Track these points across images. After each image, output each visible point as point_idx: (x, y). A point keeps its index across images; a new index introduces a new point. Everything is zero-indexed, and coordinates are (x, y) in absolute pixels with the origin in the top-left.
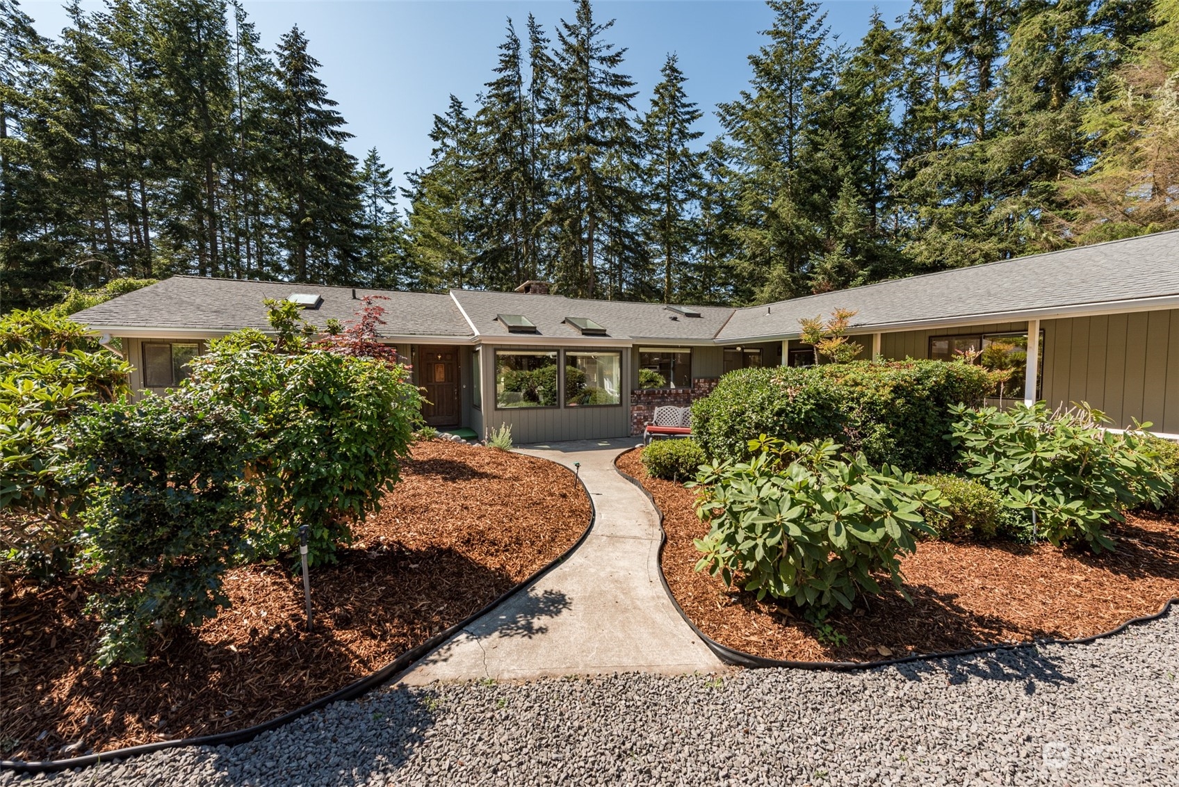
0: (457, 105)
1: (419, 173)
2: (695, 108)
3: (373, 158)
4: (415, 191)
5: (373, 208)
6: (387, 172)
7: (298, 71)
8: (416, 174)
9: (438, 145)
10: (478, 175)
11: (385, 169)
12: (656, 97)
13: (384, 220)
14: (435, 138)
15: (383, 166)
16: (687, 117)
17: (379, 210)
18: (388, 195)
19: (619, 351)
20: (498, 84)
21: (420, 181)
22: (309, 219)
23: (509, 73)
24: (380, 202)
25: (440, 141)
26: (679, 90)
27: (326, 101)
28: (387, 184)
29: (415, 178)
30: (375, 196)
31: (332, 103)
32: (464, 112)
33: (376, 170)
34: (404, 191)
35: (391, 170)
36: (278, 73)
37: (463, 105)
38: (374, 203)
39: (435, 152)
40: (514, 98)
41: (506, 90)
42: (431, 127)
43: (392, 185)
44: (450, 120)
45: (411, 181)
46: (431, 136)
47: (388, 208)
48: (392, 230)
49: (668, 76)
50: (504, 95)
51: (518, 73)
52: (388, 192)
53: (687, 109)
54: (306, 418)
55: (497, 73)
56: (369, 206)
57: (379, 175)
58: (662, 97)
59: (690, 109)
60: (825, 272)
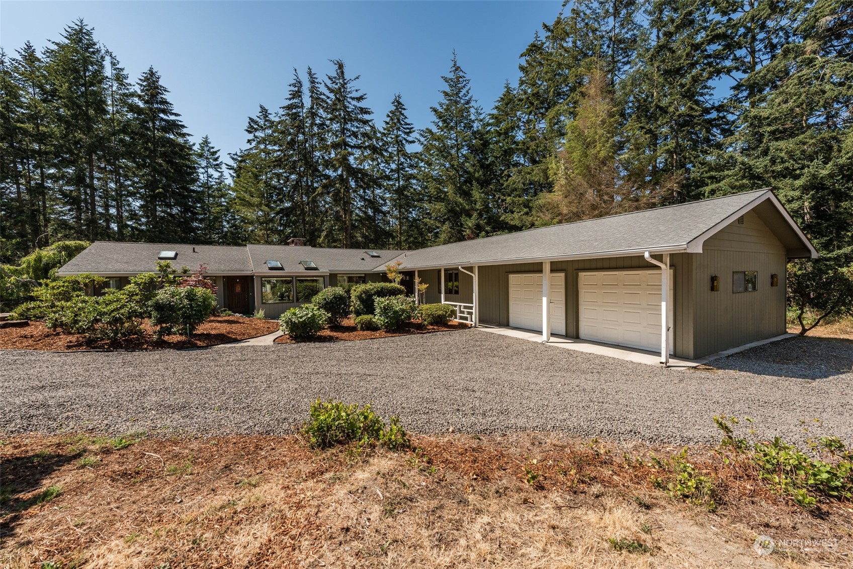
0: (264, 112)
1: (239, 154)
2: (412, 126)
3: (206, 142)
4: (235, 166)
5: (205, 175)
6: (216, 152)
7: (154, 96)
8: (236, 154)
9: (251, 136)
10: (276, 163)
11: (214, 150)
12: (388, 120)
13: (213, 182)
14: (250, 132)
15: (213, 148)
16: (408, 131)
17: (210, 176)
18: (217, 167)
19: (323, 277)
20: (289, 107)
21: (239, 159)
22: (161, 190)
23: (295, 101)
24: (211, 171)
25: (252, 135)
26: (403, 114)
27: (173, 114)
28: (216, 159)
29: (235, 157)
30: (207, 167)
31: (176, 115)
32: (270, 116)
33: (208, 151)
34: (228, 165)
35: (219, 151)
36: (139, 97)
37: (269, 112)
38: (207, 172)
39: (249, 141)
40: (299, 116)
41: (294, 111)
42: (246, 125)
43: (220, 160)
44: (259, 120)
45: (233, 159)
46: (247, 130)
47: (216, 175)
48: (219, 190)
49: (396, 106)
50: (292, 114)
51: (301, 101)
52: (217, 165)
53: (407, 126)
54: (186, 302)
55: (288, 101)
56: (203, 173)
57: (209, 153)
58: (392, 119)
59: (409, 127)
60: (470, 228)
